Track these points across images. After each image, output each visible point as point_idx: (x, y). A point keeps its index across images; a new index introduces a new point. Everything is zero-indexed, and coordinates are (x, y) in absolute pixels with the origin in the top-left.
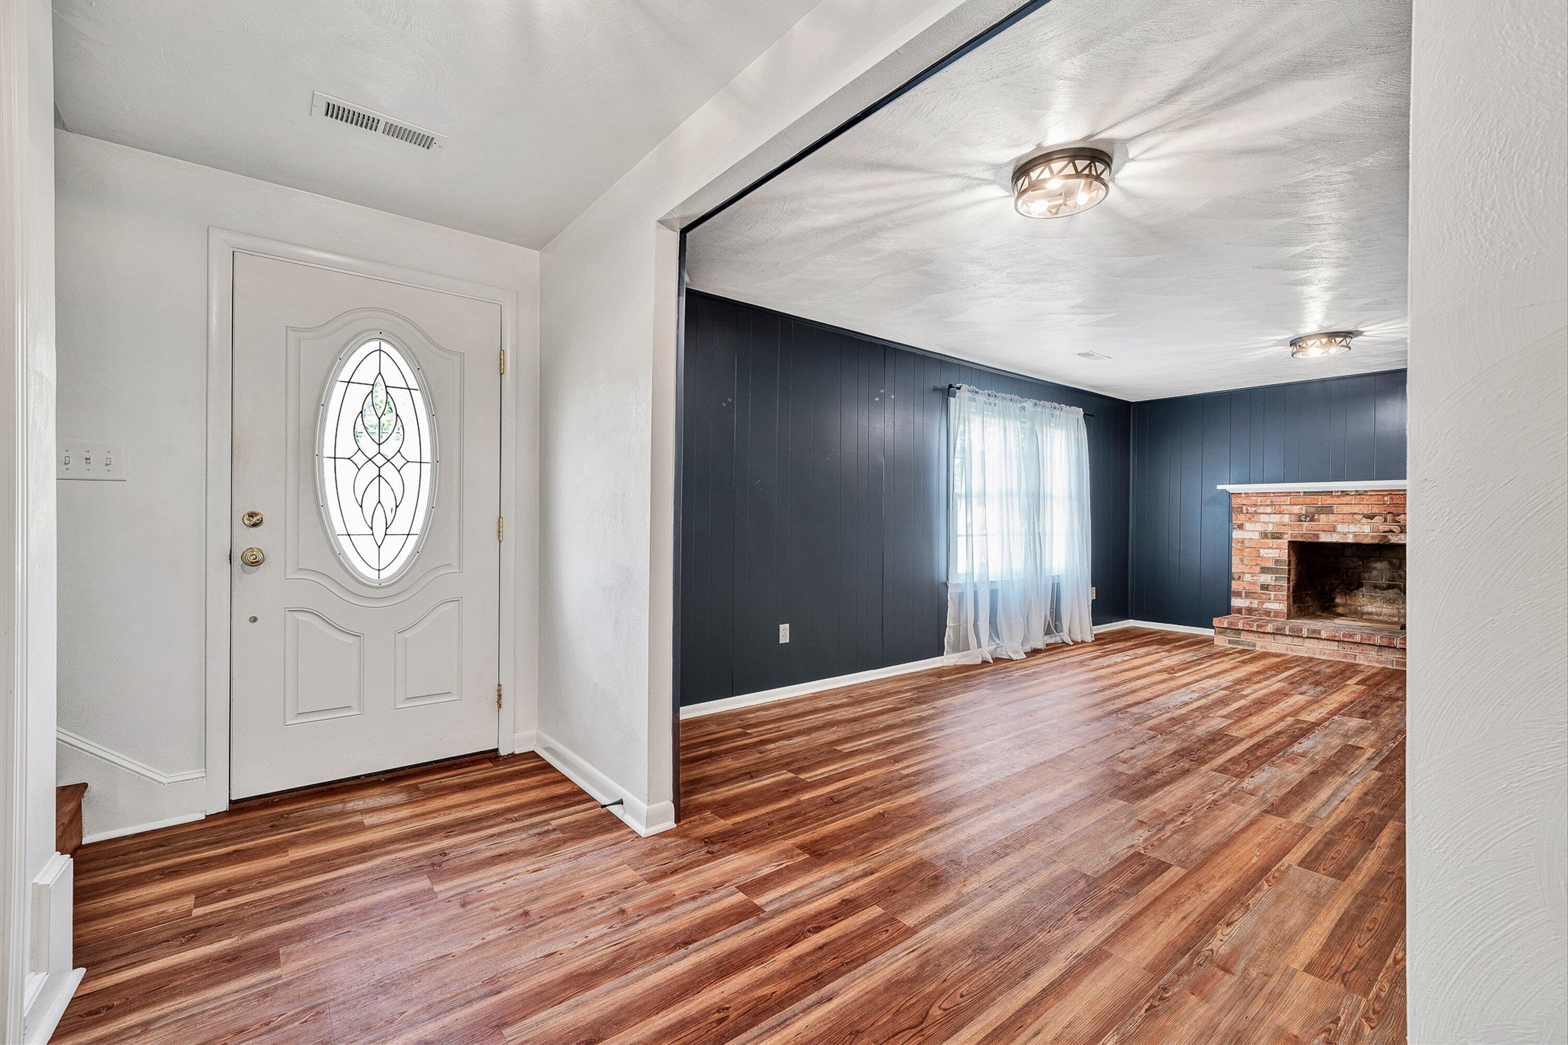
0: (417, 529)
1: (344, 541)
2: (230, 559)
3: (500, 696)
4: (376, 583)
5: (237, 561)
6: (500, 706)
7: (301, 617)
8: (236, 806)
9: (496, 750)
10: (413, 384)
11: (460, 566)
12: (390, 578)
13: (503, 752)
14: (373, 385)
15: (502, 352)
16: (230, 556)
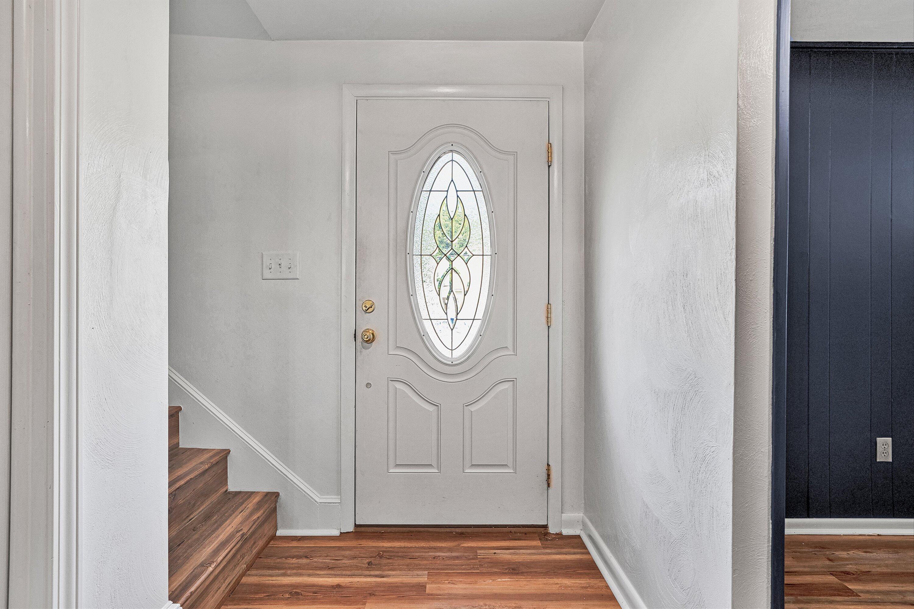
0: (480, 315)
1: (427, 324)
2: (355, 337)
3: (549, 475)
4: (449, 361)
5: (359, 339)
6: (549, 485)
7: (399, 386)
8: (359, 529)
9: (545, 527)
10: (477, 187)
11: (515, 348)
12: (461, 357)
13: (552, 530)
14: (447, 191)
15: (550, 146)
16: (355, 334)
